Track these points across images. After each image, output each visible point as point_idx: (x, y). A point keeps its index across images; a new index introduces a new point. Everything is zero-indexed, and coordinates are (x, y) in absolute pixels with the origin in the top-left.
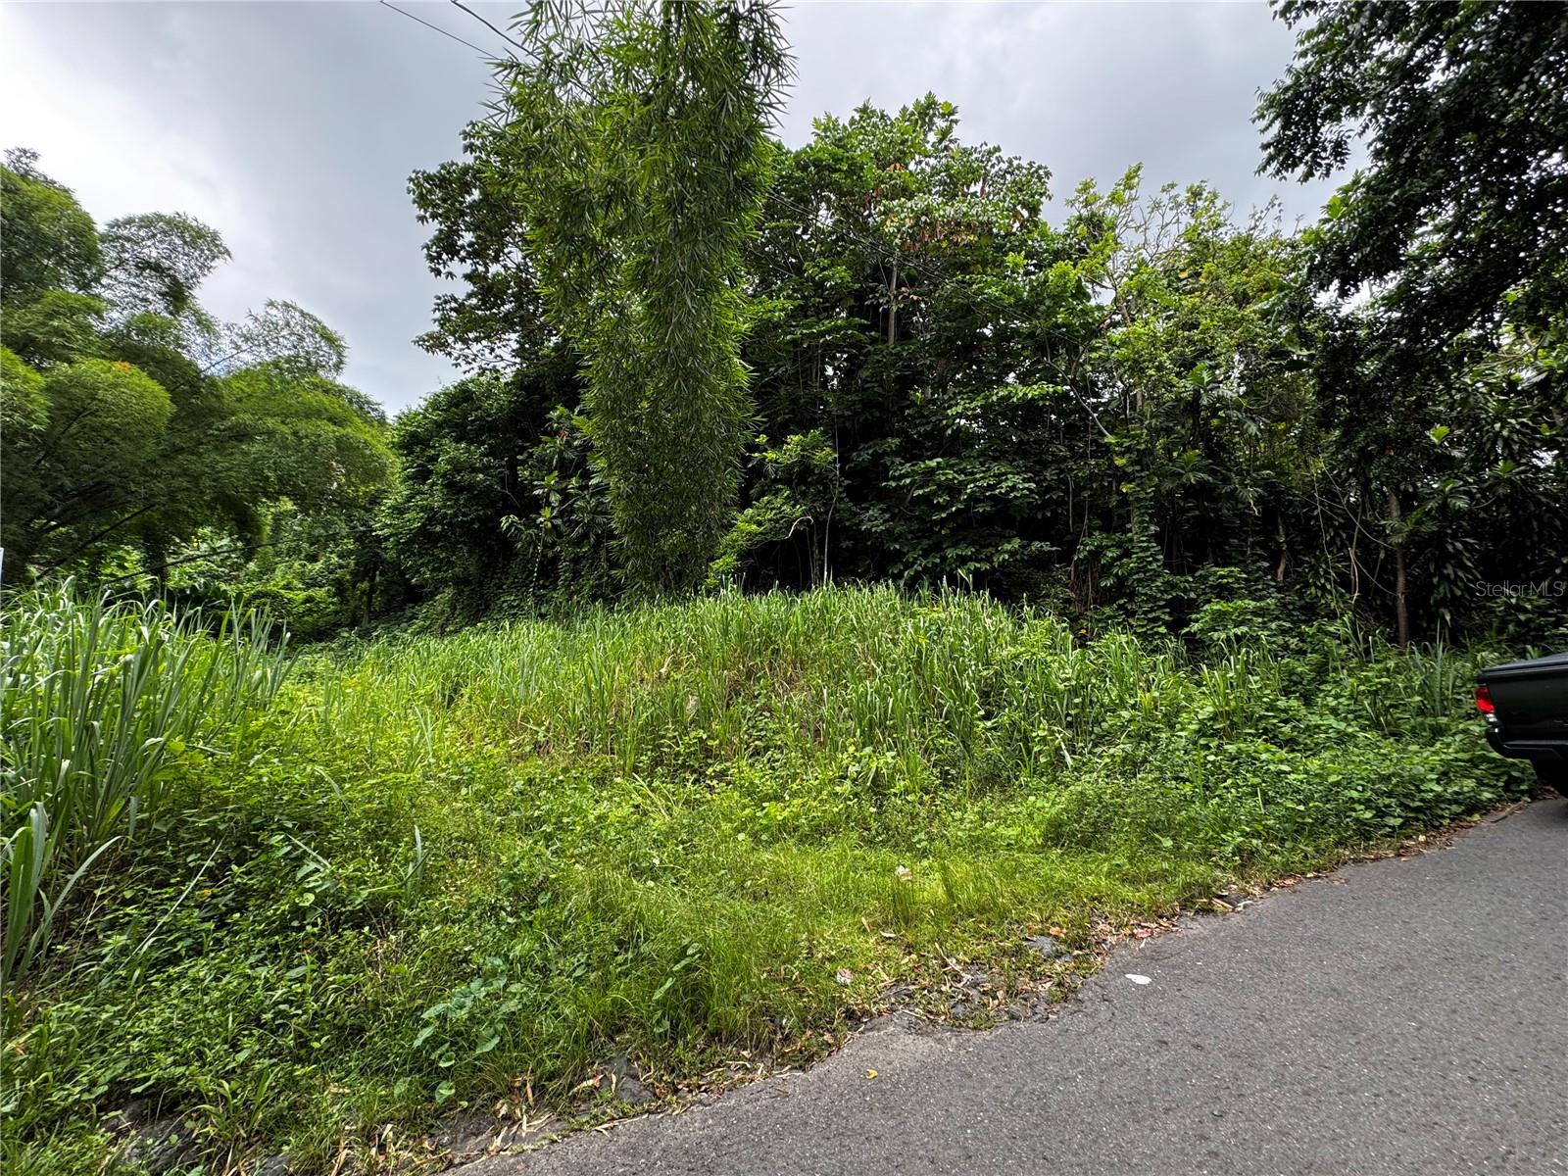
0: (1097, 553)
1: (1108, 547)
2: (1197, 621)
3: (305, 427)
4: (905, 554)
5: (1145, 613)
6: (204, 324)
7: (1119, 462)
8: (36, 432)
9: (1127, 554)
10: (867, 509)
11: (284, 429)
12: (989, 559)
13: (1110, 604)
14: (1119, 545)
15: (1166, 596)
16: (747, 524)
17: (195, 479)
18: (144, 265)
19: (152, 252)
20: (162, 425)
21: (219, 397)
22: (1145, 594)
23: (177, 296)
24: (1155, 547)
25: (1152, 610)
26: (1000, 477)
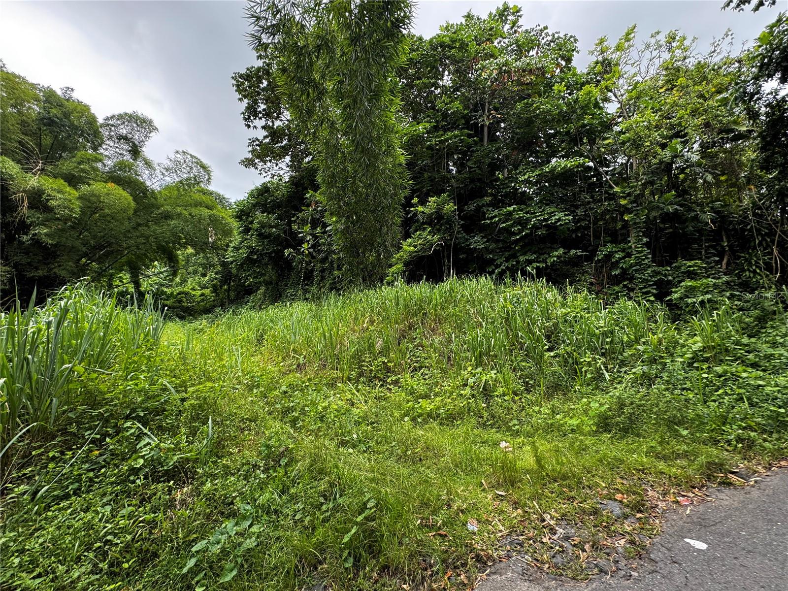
0: (609, 256)
1: (616, 252)
2: (676, 292)
3: (195, 211)
4: (495, 260)
5: (640, 289)
6: (148, 164)
7: (623, 202)
8: (75, 218)
9: (629, 255)
10: (474, 237)
11: (185, 212)
12: (545, 261)
13: (618, 284)
14: (623, 250)
15: (653, 279)
16: (408, 247)
17: (147, 238)
18: (121, 138)
19: (123, 131)
20: (131, 212)
21: (156, 198)
22: (641, 278)
23: (135, 152)
24: (646, 251)
25: (645, 287)
26: (551, 214)
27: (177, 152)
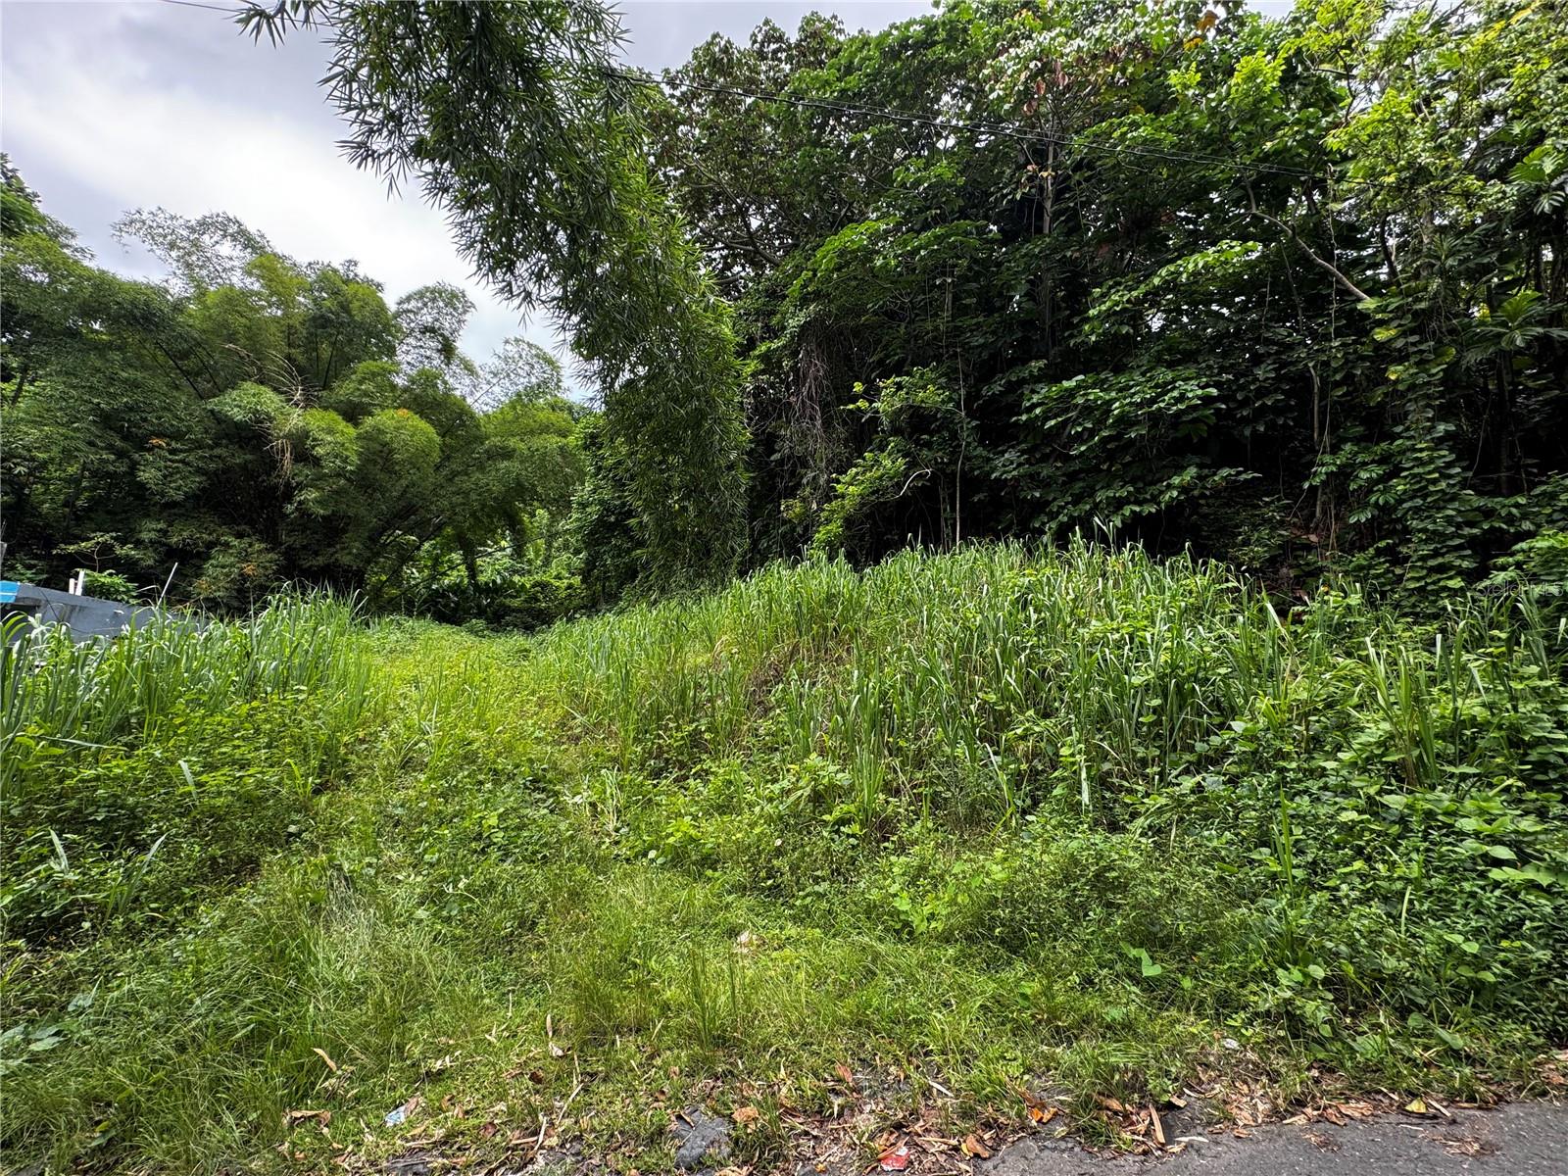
0: (1345, 473)
1: (1364, 464)
7: (1381, 335)
10: (1003, 453)
12: (1154, 500)
13: (1363, 549)
14: (1382, 461)
15: (1467, 531)
18: (426, 330)
19: (427, 318)
21: (478, 426)
22: (1424, 530)
23: (447, 350)
27: (507, 342)
